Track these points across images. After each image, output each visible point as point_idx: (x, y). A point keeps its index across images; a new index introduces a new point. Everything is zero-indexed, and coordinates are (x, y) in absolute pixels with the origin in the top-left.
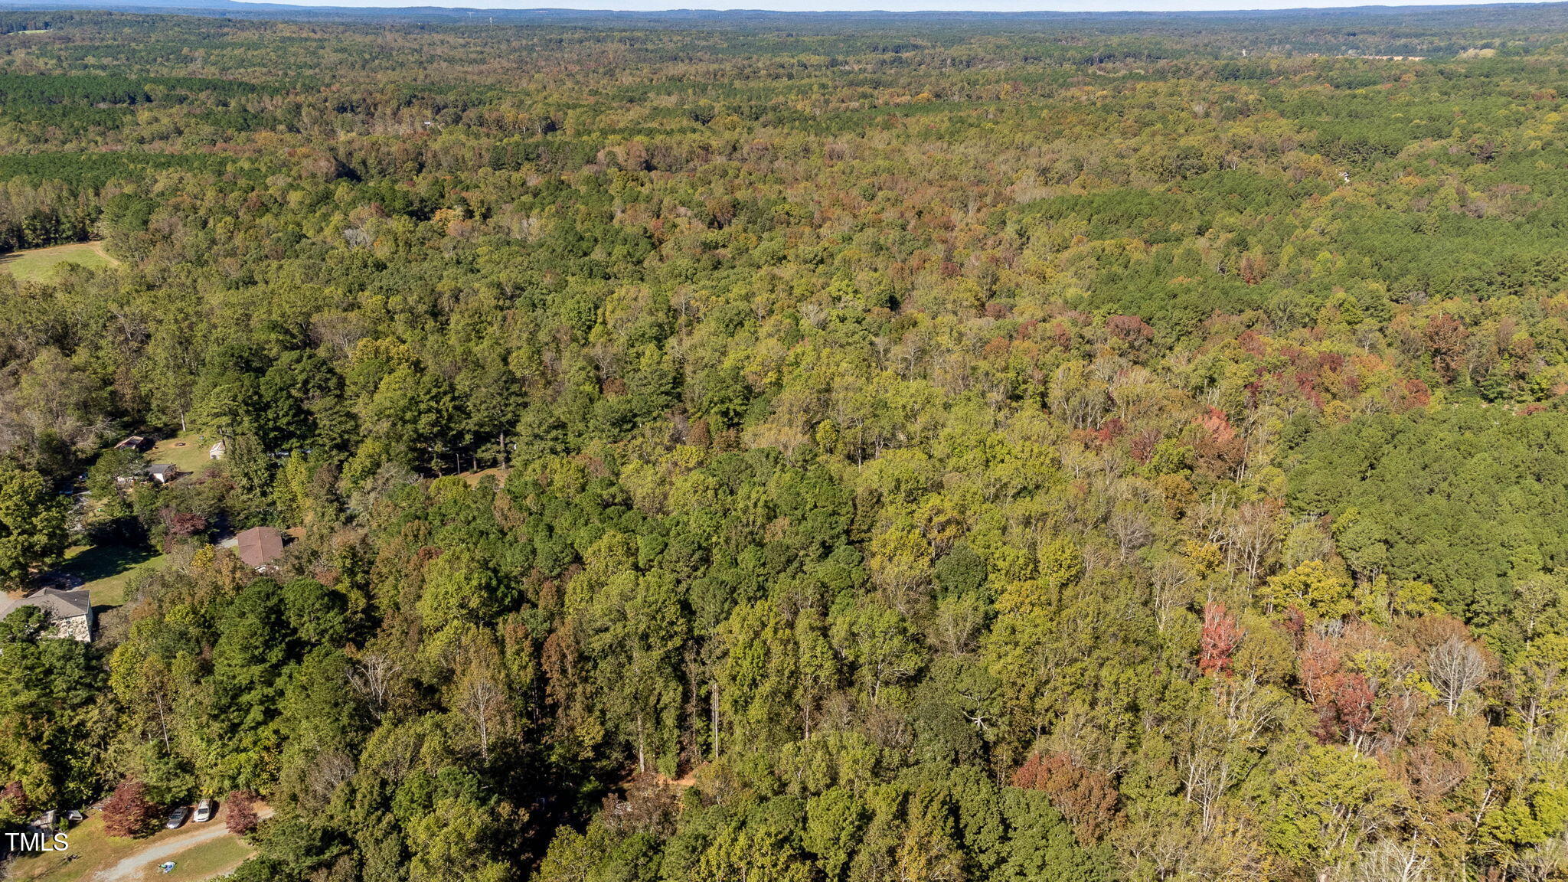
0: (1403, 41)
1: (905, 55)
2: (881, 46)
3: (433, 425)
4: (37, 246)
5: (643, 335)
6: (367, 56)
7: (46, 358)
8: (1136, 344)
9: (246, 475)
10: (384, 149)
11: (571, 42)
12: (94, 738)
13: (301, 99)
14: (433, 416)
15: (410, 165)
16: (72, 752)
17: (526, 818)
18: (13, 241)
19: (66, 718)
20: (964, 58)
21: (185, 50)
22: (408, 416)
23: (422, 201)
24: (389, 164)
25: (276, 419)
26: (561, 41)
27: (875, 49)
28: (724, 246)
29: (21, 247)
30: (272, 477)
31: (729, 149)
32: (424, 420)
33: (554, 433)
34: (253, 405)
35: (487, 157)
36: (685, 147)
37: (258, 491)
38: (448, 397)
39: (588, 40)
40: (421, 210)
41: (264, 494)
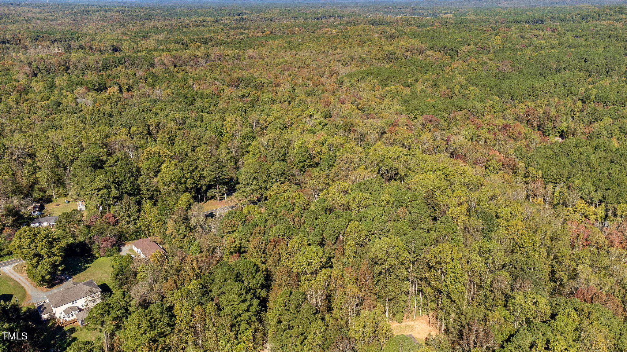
0: (418, 11)
1: (245, 17)
2: (232, 13)
3: (193, 184)
8: (434, 125)
14: (193, 180)
15: (62, 68)
20: (269, 18)
24: (51, 67)
27: (230, 14)
31: (206, 56)
32: (189, 182)
37: (133, 222)
38: (197, 171)
40: (100, 88)
41: (136, 223)
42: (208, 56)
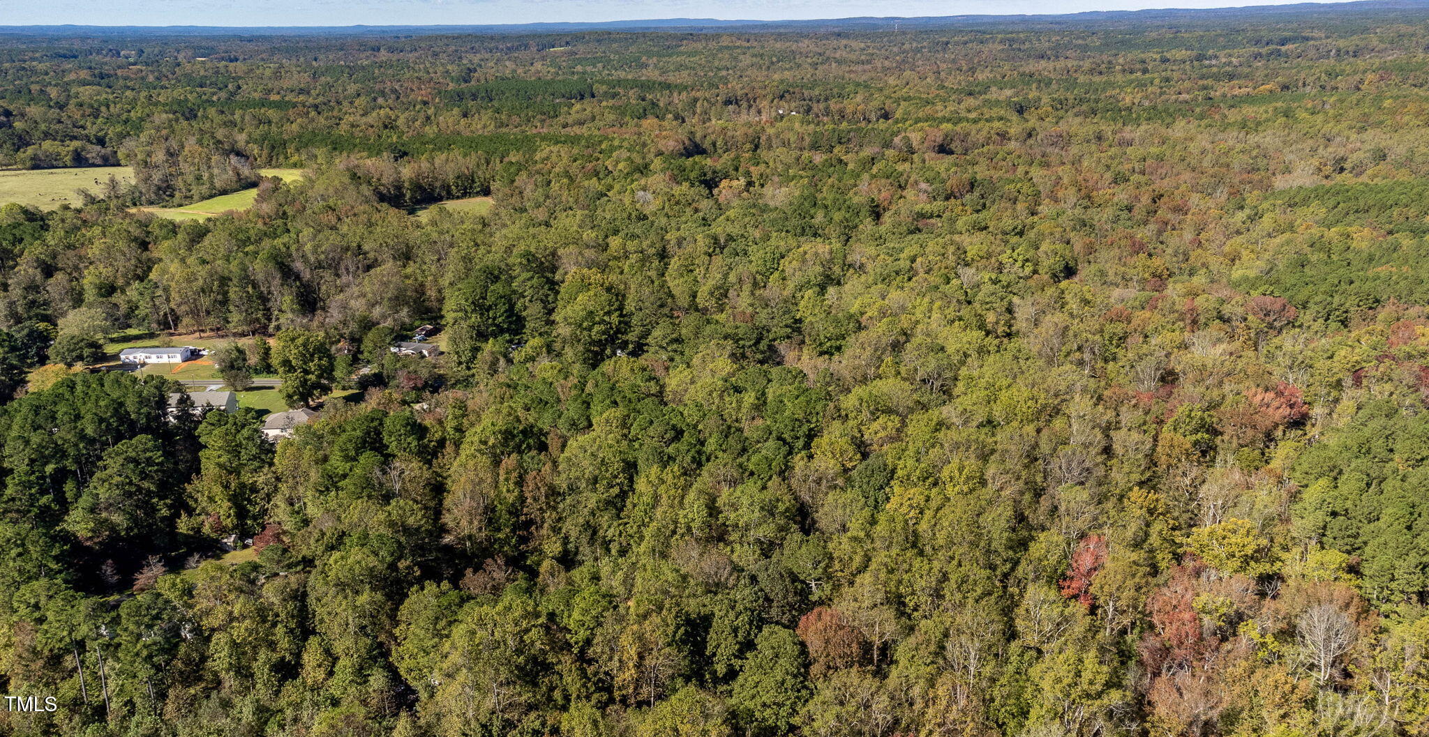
1: (1287, 48)
2: (1267, 40)
3: (604, 333)
4: (458, 198)
5: (809, 282)
6: (774, 59)
7: (388, 266)
8: (1277, 324)
9: (457, 353)
10: (730, 134)
11: (957, 43)
12: (262, 494)
13: (698, 94)
14: (603, 327)
16: (250, 501)
17: (418, 573)
18: (444, 193)
19: (247, 478)
21: (644, 58)
22: (585, 324)
23: (714, 172)
25: (494, 319)
26: (947, 43)
27: (1259, 42)
28: (939, 216)
29: (448, 199)
30: (475, 357)
31: (1024, 135)
32: (596, 328)
33: (675, 346)
34: (479, 306)
35: (808, 140)
36: (984, 133)
37: (464, 366)
38: (617, 313)
39: (972, 41)
40: (712, 179)
41: (469, 368)
42: (1030, 135)
